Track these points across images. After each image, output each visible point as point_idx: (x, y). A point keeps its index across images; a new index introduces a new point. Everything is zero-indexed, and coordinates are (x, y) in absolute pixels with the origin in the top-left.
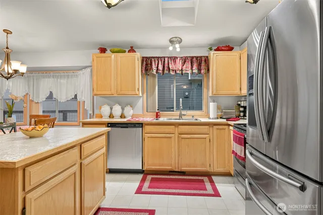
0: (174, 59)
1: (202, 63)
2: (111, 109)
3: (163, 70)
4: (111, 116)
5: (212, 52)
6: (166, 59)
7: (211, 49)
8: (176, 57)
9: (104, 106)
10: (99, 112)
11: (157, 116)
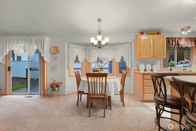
0: (180, 39)
2: (145, 66)
3: (175, 45)
4: (145, 70)
6: (177, 39)
8: (182, 38)
9: (141, 65)
10: (136, 68)
11: (171, 70)
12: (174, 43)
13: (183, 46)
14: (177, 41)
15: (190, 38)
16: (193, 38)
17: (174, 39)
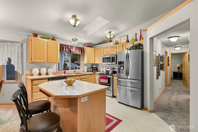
0: (72, 47)
1: (82, 50)
2: (40, 70)
3: (68, 51)
4: (40, 74)
5: (85, 47)
6: (69, 46)
7: (85, 45)
8: (73, 46)
9: (35, 69)
10: (28, 72)
11: (65, 73)
12: (67, 50)
13: (74, 53)
14: (69, 48)
15: (79, 47)
16: (80, 48)
17: (67, 46)
